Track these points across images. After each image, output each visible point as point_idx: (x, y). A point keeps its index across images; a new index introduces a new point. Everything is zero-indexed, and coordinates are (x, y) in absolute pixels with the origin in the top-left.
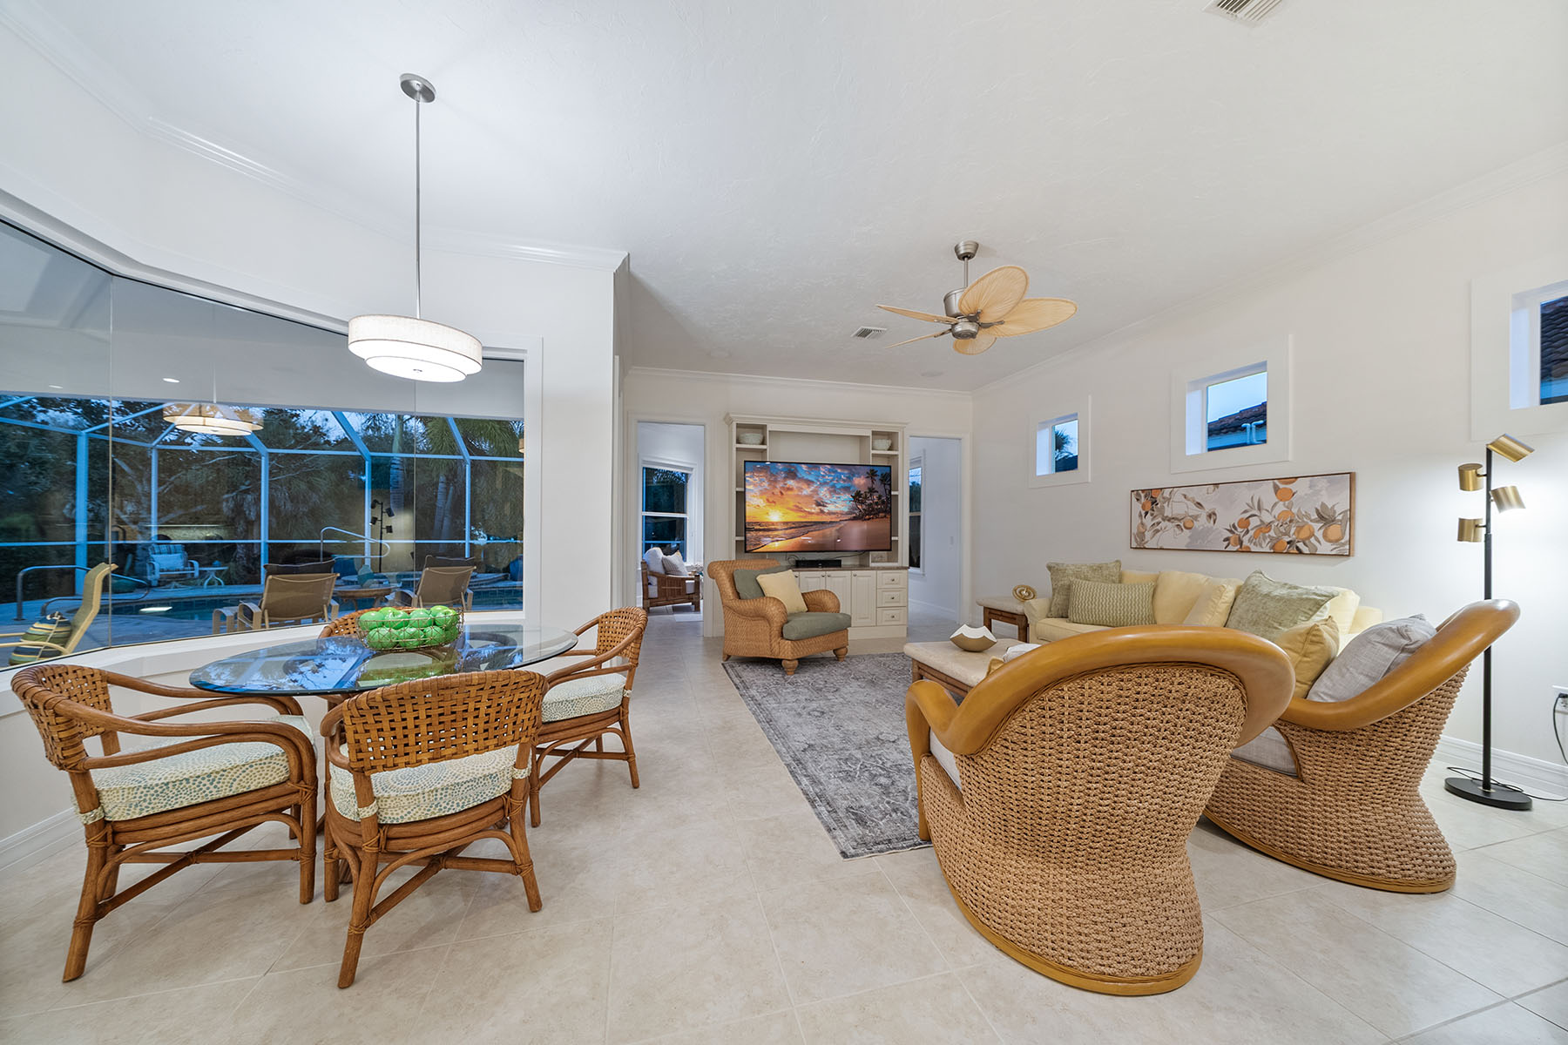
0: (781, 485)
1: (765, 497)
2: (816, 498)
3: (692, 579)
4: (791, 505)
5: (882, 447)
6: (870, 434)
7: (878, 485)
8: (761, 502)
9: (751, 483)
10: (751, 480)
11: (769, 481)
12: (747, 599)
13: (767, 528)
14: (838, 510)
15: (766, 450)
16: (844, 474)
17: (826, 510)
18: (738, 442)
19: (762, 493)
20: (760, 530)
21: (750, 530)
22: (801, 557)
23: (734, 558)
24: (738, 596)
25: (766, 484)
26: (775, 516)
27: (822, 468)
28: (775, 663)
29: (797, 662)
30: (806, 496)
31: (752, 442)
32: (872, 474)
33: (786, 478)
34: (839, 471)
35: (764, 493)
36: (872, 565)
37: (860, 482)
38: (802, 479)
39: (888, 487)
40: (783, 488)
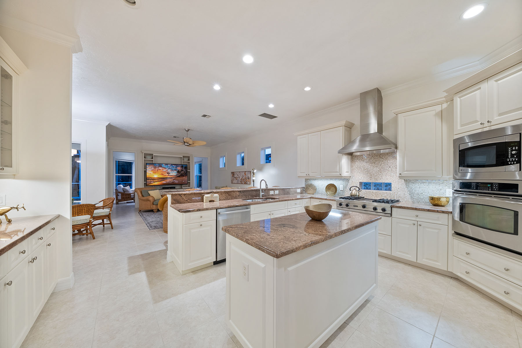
0: (157, 168)
1: (153, 171)
2: (167, 172)
3: (133, 193)
4: (160, 173)
5: (186, 160)
6: (182, 157)
7: (184, 169)
8: (152, 173)
9: (148, 168)
10: (149, 167)
11: (154, 168)
12: (145, 197)
13: (153, 179)
14: (173, 175)
15: (153, 160)
16: (175, 166)
17: (170, 175)
18: (145, 158)
19: (152, 170)
20: (151, 179)
21: (148, 179)
22: (164, 186)
23: (144, 187)
24: (143, 196)
25: (153, 168)
26: (156, 176)
27: (169, 165)
28: (152, 211)
29: (157, 210)
30: (164, 171)
31: (149, 158)
32: (182, 167)
33: (159, 167)
34: (173, 166)
35: (153, 170)
36: (183, 188)
37: (179, 168)
38: (163, 167)
39: (186, 170)
40: (158, 169)
